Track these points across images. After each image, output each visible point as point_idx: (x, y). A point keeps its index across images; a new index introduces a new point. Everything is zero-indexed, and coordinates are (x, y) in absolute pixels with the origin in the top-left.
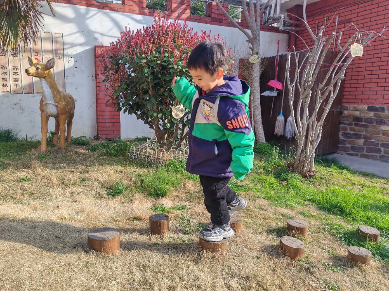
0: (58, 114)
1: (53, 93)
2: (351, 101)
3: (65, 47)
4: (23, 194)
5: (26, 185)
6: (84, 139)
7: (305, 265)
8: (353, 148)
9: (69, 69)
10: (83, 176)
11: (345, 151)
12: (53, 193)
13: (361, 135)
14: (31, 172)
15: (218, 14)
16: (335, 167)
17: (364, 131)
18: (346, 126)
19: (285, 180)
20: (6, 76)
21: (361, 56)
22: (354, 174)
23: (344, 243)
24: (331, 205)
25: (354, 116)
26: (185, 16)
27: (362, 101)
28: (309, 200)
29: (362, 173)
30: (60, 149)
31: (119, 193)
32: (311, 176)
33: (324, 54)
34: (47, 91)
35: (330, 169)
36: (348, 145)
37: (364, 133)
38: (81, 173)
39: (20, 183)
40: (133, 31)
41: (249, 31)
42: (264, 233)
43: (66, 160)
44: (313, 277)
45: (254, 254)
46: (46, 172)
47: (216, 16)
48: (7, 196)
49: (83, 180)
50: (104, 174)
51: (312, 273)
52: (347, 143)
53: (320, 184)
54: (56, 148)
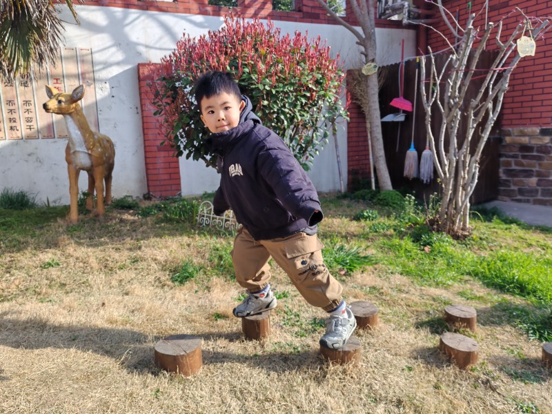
0: (92, 166)
1: (84, 136)
2: (514, 122)
3: (96, 68)
4: (50, 286)
5: (54, 272)
6: (130, 199)
7: (482, 376)
8: (521, 192)
9: (103, 99)
10: (133, 254)
11: (509, 196)
12: (92, 283)
13: (532, 171)
14: (59, 253)
15: (312, 7)
16: (498, 221)
17: (537, 165)
18: (509, 159)
19: (429, 244)
20: (14, 115)
21: (533, 54)
22: (528, 229)
23: (532, 338)
24: (504, 280)
25: (520, 144)
26: (264, 13)
27: (532, 121)
28: (469, 274)
29: (539, 227)
30: (97, 216)
31: (188, 277)
32: (465, 236)
33: (477, 55)
34: (76, 133)
35: (492, 225)
36: (513, 187)
37: (537, 169)
38: (130, 250)
39: (45, 270)
40: (194, 39)
41: (359, 29)
42: (412, 329)
43: (108, 233)
44: (496, 395)
45: (404, 363)
46: (82, 252)
47: (309, 10)
48: (27, 290)
49: (135, 261)
50: (164, 250)
51: (493, 389)
52: (511, 185)
53: (481, 248)
54: (91, 215)
